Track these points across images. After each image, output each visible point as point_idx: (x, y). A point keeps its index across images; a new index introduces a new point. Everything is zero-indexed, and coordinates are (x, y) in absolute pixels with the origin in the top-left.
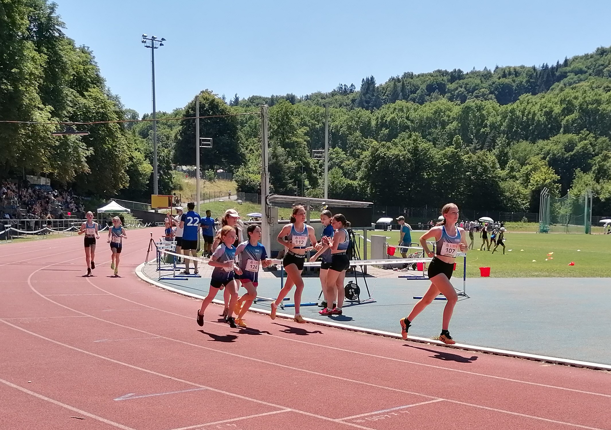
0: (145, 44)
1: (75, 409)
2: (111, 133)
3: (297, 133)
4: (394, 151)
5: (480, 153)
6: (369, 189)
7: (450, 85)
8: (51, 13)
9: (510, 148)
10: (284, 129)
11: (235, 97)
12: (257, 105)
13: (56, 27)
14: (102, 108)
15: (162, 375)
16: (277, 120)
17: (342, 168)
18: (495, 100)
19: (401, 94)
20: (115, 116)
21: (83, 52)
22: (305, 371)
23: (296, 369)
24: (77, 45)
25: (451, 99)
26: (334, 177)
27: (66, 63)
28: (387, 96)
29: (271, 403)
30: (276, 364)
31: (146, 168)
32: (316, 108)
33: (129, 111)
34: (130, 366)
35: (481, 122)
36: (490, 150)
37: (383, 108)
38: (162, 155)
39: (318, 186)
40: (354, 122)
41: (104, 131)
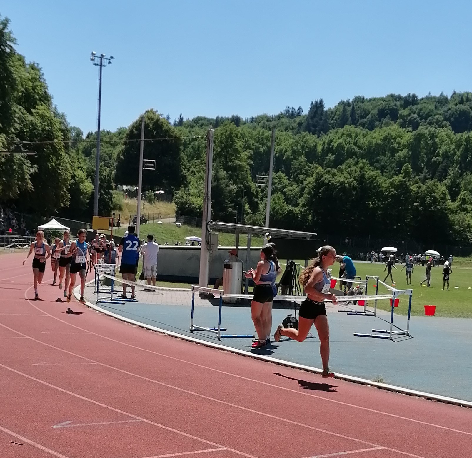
0: (94, 62)
1: (14, 434)
2: (55, 152)
3: (240, 156)
4: (340, 178)
5: (430, 183)
6: (311, 217)
7: (403, 111)
8: (3, 29)
9: (463, 179)
10: (228, 152)
11: (179, 117)
12: (202, 125)
13: (8, 43)
14: (48, 126)
15: (99, 404)
16: (221, 142)
17: (284, 194)
18: (450, 127)
19: (350, 118)
20: (60, 134)
21: (32, 69)
22: (241, 407)
23: (232, 405)
24: (27, 62)
25: (402, 125)
26: (275, 203)
27: (15, 79)
28: (336, 120)
29: (207, 439)
30: (211, 399)
31: (88, 186)
32: (262, 131)
33: (74, 128)
34: (68, 392)
35: (433, 149)
36: (441, 181)
37: (331, 133)
38: (104, 174)
39: (259, 211)
40: (299, 147)
41: (48, 148)
